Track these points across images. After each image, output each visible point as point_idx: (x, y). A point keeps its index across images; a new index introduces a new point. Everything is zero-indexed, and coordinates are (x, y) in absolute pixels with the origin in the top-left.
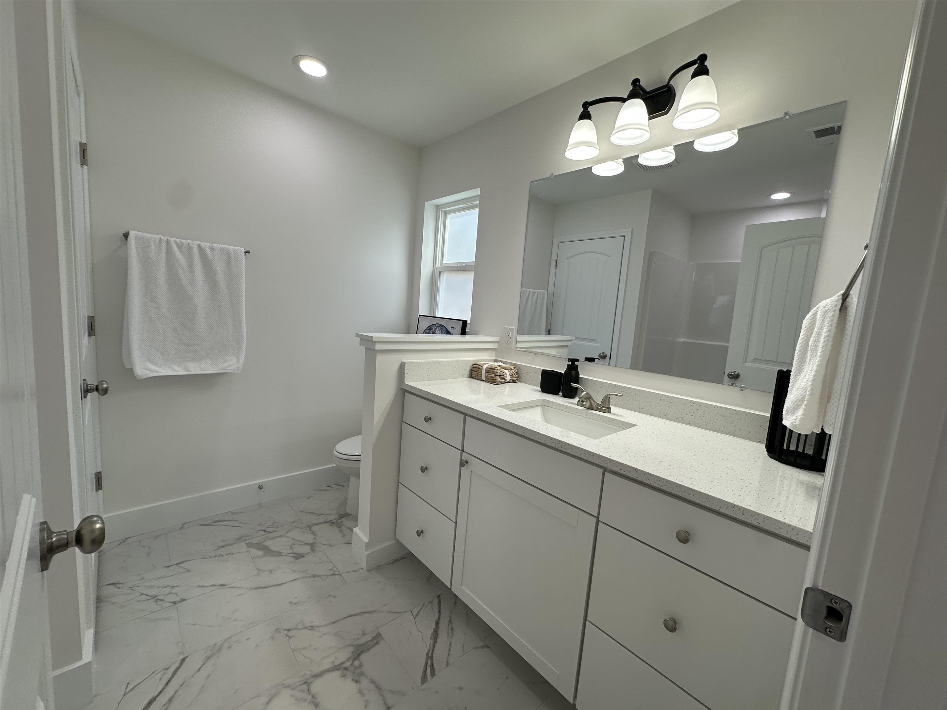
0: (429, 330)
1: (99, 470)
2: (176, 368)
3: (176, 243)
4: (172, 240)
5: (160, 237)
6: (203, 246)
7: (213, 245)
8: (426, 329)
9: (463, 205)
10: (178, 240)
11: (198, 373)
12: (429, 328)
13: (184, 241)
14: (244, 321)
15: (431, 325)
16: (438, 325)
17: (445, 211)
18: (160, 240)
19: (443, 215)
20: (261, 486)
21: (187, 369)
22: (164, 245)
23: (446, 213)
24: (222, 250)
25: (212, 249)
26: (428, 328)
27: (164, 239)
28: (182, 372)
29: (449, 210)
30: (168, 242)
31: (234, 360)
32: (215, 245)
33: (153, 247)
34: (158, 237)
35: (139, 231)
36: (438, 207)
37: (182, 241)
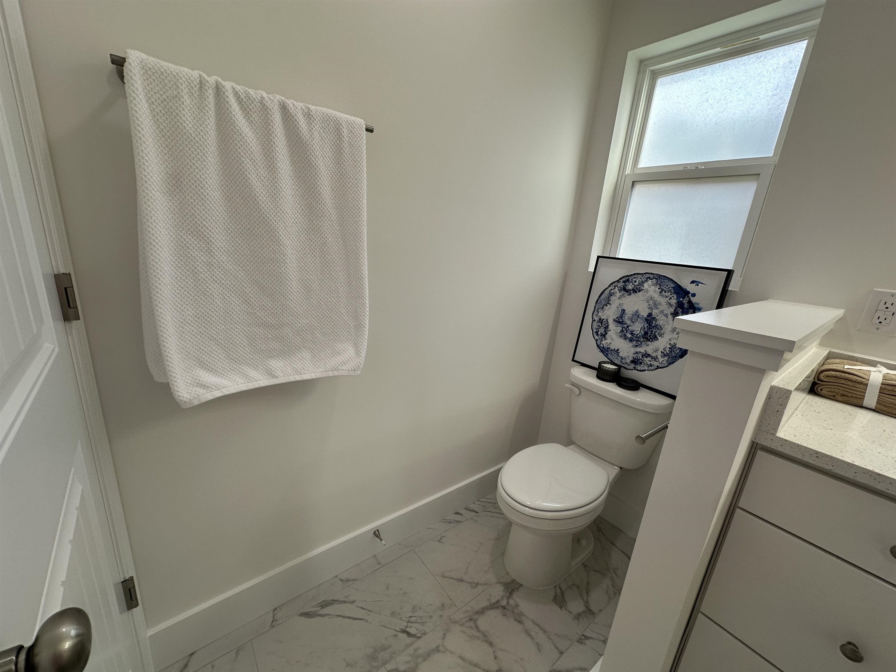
0: (624, 282)
1: (130, 573)
2: (252, 373)
3: (236, 94)
4: (228, 85)
5: (200, 76)
6: (291, 106)
7: (310, 106)
8: (618, 281)
9: (718, 50)
10: (238, 88)
11: (292, 379)
12: (623, 279)
13: (251, 92)
14: (366, 273)
15: (631, 275)
16: (651, 276)
17: (652, 71)
18: (202, 84)
19: (649, 79)
20: (377, 532)
21: (270, 374)
22: (210, 94)
23: (655, 76)
24: (327, 120)
25: (308, 115)
26: (621, 278)
27: (212, 80)
28: (264, 381)
29: (662, 68)
30: (218, 90)
31: (351, 351)
32: (312, 108)
33: (187, 100)
34: (195, 74)
35: (149, 55)
36: (642, 63)
37: (249, 90)
